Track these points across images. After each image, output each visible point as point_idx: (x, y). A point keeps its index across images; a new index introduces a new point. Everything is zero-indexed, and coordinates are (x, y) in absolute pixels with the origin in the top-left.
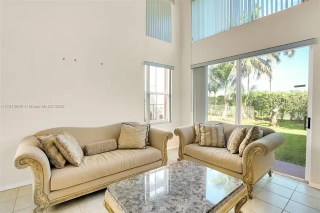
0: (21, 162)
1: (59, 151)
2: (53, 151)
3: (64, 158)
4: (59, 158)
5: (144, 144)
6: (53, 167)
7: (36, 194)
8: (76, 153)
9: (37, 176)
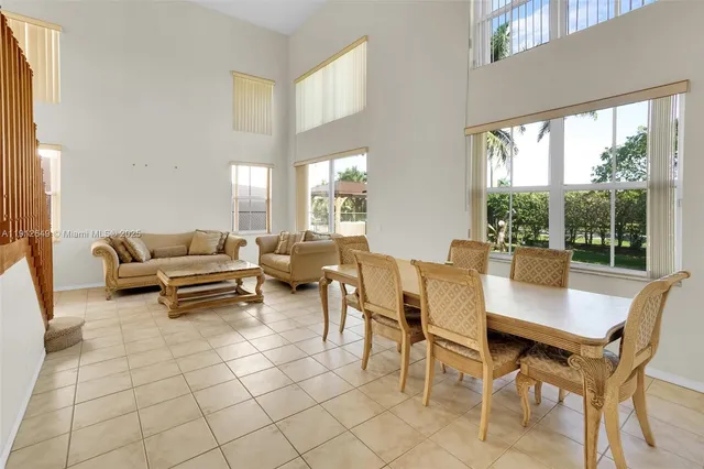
0: (98, 251)
1: (127, 249)
2: (121, 249)
3: (131, 256)
4: (127, 255)
5: (215, 250)
6: (121, 262)
7: (107, 277)
8: (142, 252)
9: (108, 264)
